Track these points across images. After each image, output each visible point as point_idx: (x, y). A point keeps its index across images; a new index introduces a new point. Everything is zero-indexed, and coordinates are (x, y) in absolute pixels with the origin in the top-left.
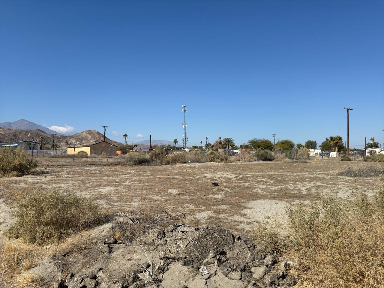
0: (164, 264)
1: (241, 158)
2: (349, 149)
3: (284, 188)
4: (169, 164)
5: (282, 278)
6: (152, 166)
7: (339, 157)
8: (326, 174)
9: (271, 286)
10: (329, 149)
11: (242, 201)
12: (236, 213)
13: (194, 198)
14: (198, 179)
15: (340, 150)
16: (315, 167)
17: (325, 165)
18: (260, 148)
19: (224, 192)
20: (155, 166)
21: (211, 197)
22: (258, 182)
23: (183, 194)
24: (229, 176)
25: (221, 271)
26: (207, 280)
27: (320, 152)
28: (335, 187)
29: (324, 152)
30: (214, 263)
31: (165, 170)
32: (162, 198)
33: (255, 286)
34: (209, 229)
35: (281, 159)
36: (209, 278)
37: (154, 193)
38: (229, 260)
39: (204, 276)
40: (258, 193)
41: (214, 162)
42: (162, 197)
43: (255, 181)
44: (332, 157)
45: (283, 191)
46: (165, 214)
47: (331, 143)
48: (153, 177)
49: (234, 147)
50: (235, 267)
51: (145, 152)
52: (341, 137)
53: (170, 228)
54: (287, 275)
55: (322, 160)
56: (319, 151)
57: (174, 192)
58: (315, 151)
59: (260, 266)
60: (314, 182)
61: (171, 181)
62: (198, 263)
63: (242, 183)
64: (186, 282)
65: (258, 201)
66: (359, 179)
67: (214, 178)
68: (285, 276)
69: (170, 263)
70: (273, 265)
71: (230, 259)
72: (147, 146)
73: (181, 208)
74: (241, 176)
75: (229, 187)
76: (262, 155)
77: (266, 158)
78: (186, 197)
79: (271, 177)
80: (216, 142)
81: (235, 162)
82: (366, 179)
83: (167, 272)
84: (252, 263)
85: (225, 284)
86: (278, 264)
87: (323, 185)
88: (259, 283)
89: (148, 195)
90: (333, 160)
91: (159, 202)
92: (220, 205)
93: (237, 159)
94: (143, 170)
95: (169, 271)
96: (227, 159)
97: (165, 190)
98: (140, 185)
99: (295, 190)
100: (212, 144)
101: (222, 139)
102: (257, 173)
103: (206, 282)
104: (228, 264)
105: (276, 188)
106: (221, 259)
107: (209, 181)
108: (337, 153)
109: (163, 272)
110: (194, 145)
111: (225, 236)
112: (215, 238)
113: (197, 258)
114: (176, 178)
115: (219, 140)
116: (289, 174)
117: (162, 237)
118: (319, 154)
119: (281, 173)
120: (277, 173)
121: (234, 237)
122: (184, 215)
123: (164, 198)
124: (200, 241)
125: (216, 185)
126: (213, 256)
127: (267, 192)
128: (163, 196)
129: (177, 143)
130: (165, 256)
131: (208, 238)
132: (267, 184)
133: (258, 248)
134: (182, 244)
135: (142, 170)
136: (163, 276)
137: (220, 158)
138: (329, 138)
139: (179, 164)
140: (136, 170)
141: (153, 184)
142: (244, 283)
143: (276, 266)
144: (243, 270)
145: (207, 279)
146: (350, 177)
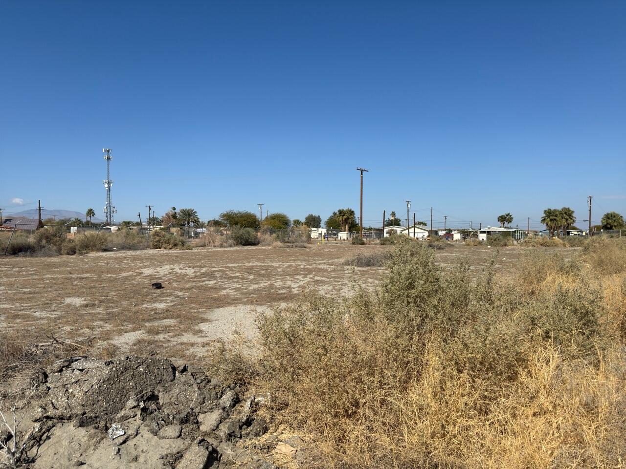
0: (41, 429)
1: (207, 242)
2: (362, 228)
3: (268, 286)
4: (75, 253)
5: (246, 425)
6: (41, 257)
7: (350, 239)
8: (328, 264)
9: (229, 440)
10: (337, 228)
11: (200, 310)
12: (186, 331)
13: (114, 310)
14: (126, 278)
15: (351, 229)
16: (315, 254)
17: (330, 251)
18: (239, 226)
19: (171, 298)
20: (45, 256)
21: (147, 308)
22: (230, 278)
23: (94, 305)
24: (183, 271)
25: (146, 428)
26: (120, 447)
27: (325, 232)
28: (338, 282)
29: (330, 232)
30: (136, 415)
31: (66, 264)
32: (52, 315)
33: (202, 444)
34: (130, 361)
35: (269, 242)
36: (124, 442)
37: (37, 305)
38: (163, 408)
39: (116, 441)
40: (227, 296)
41: (160, 248)
42: (52, 313)
43: (225, 278)
44: (341, 239)
45: (266, 291)
46: (53, 341)
47: (340, 219)
48: (38, 278)
49: (198, 225)
50: (171, 418)
51: (29, 232)
52: (352, 210)
53: (57, 364)
54: (253, 420)
55: (326, 243)
56: (323, 231)
57: (77, 301)
58: (318, 230)
59: (213, 411)
60: (311, 276)
61: (75, 283)
62: (106, 419)
63: (204, 281)
64: (81, 455)
65: (226, 308)
66: (370, 269)
67: (156, 275)
68: (251, 421)
69: (53, 426)
70: (234, 405)
71: (164, 406)
72: (32, 220)
73: (88, 329)
74: (204, 270)
75: (181, 290)
76: (241, 237)
77: (247, 241)
78: (99, 310)
79: (250, 271)
80: (167, 214)
81: (197, 248)
82: (380, 270)
83: (46, 442)
84: (199, 407)
85: (152, 448)
86: (241, 404)
87: (323, 279)
88: (210, 439)
89: (23, 310)
90: (342, 244)
91: (45, 322)
92: (160, 319)
93: (201, 244)
94: (19, 265)
95: (50, 440)
96: (183, 244)
97: (58, 300)
98: (9, 292)
99: (283, 288)
100: (160, 218)
101: (178, 211)
102: (230, 265)
103: (119, 450)
104: (159, 414)
105: (256, 286)
106: (148, 408)
107: (147, 281)
108: (347, 233)
109: (38, 444)
110: (127, 220)
111: (158, 369)
112: (140, 374)
113: (105, 412)
114: (85, 278)
115: (171, 212)
116: (277, 265)
117: (41, 382)
118: (323, 234)
119: (267, 264)
120: (260, 264)
121: (174, 369)
122: (90, 342)
123: (55, 313)
124: (112, 382)
125: (158, 286)
126: (135, 404)
127: (243, 293)
128: (54, 311)
129: (93, 215)
130: (44, 415)
131: (128, 375)
132: (244, 281)
133: (214, 382)
134: (78, 391)
135: (17, 265)
136: (37, 451)
137: (172, 242)
138: (337, 211)
139: (94, 253)
140: (6, 265)
141: (37, 290)
142: (184, 441)
143: (238, 407)
144: (184, 421)
145: (121, 444)
146: (360, 267)
